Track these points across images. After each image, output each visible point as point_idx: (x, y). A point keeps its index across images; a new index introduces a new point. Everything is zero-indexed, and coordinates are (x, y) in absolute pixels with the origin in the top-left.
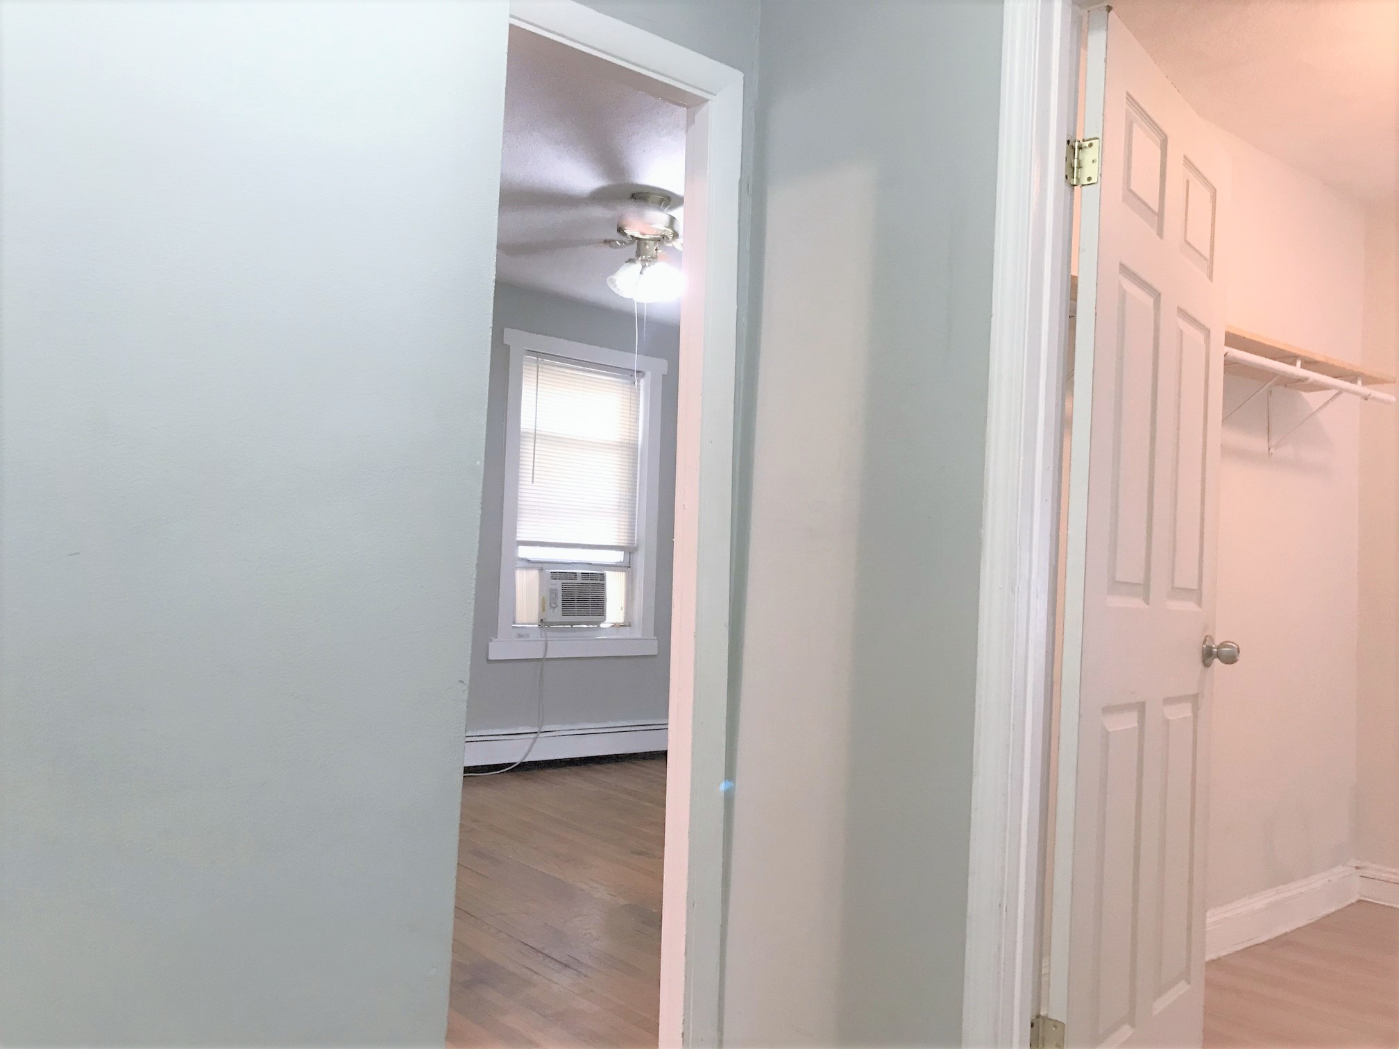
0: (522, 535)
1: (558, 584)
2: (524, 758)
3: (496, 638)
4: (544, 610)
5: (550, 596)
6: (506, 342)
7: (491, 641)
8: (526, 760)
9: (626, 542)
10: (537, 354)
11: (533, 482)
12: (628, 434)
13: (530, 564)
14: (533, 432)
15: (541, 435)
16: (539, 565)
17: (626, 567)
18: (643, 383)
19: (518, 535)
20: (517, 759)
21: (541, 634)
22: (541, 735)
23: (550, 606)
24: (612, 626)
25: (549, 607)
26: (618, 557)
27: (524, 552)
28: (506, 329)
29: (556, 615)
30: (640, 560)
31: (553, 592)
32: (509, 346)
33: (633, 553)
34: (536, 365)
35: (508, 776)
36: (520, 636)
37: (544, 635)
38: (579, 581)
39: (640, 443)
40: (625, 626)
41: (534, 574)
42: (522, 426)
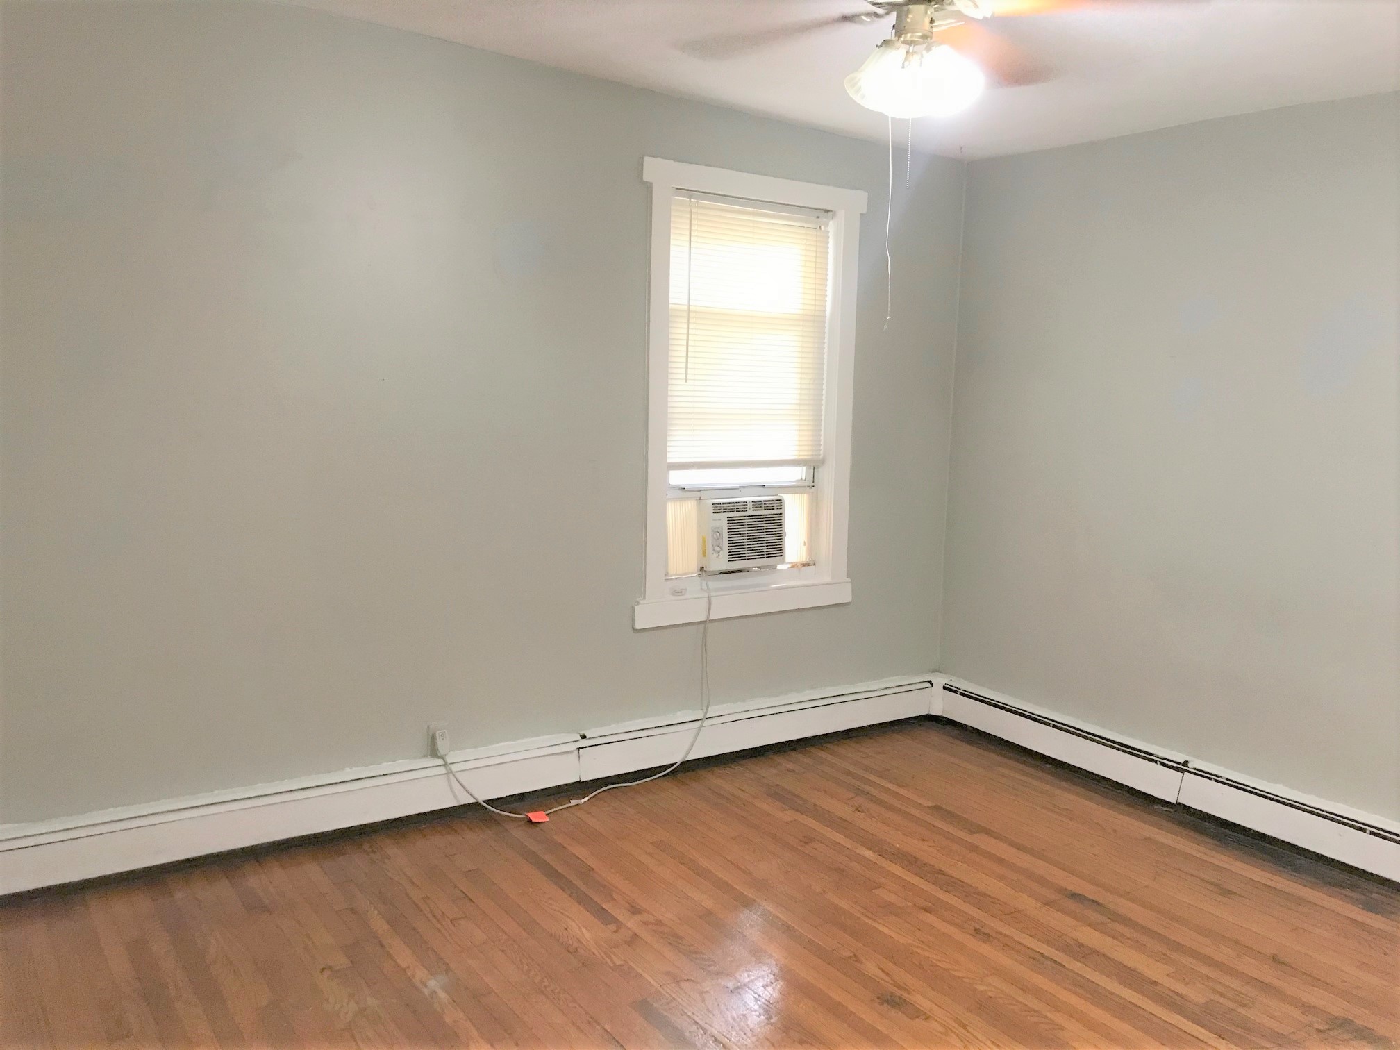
0: (674, 455)
1: (724, 517)
2: (686, 756)
3: (644, 598)
4: (704, 554)
5: (713, 536)
6: (646, 178)
7: (638, 603)
8: (689, 758)
9: (810, 453)
10: (689, 192)
11: (686, 381)
12: (813, 303)
13: (684, 492)
14: (686, 307)
15: (695, 312)
16: (697, 494)
17: (810, 486)
18: (832, 227)
19: (669, 455)
20: (677, 759)
21: (701, 585)
22: (707, 723)
23: (714, 550)
24: (792, 567)
25: (711, 552)
26: (798, 473)
27: (676, 478)
28: (646, 159)
29: (721, 561)
30: (827, 477)
31: (717, 531)
32: (651, 184)
33: (818, 467)
34: (688, 210)
35: (665, 784)
36: (675, 593)
37: (705, 587)
38: (750, 512)
39: (828, 314)
40: (808, 565)
41: (690, 506)
42: (671, 301)
